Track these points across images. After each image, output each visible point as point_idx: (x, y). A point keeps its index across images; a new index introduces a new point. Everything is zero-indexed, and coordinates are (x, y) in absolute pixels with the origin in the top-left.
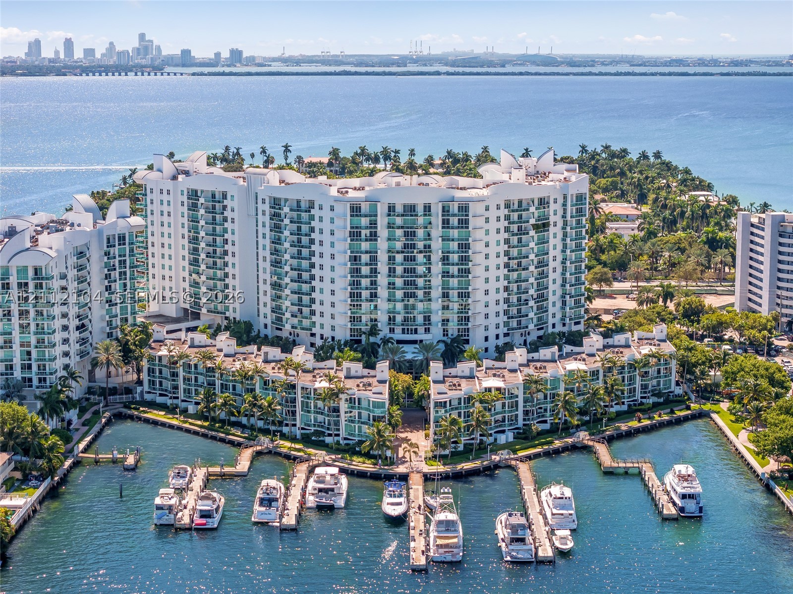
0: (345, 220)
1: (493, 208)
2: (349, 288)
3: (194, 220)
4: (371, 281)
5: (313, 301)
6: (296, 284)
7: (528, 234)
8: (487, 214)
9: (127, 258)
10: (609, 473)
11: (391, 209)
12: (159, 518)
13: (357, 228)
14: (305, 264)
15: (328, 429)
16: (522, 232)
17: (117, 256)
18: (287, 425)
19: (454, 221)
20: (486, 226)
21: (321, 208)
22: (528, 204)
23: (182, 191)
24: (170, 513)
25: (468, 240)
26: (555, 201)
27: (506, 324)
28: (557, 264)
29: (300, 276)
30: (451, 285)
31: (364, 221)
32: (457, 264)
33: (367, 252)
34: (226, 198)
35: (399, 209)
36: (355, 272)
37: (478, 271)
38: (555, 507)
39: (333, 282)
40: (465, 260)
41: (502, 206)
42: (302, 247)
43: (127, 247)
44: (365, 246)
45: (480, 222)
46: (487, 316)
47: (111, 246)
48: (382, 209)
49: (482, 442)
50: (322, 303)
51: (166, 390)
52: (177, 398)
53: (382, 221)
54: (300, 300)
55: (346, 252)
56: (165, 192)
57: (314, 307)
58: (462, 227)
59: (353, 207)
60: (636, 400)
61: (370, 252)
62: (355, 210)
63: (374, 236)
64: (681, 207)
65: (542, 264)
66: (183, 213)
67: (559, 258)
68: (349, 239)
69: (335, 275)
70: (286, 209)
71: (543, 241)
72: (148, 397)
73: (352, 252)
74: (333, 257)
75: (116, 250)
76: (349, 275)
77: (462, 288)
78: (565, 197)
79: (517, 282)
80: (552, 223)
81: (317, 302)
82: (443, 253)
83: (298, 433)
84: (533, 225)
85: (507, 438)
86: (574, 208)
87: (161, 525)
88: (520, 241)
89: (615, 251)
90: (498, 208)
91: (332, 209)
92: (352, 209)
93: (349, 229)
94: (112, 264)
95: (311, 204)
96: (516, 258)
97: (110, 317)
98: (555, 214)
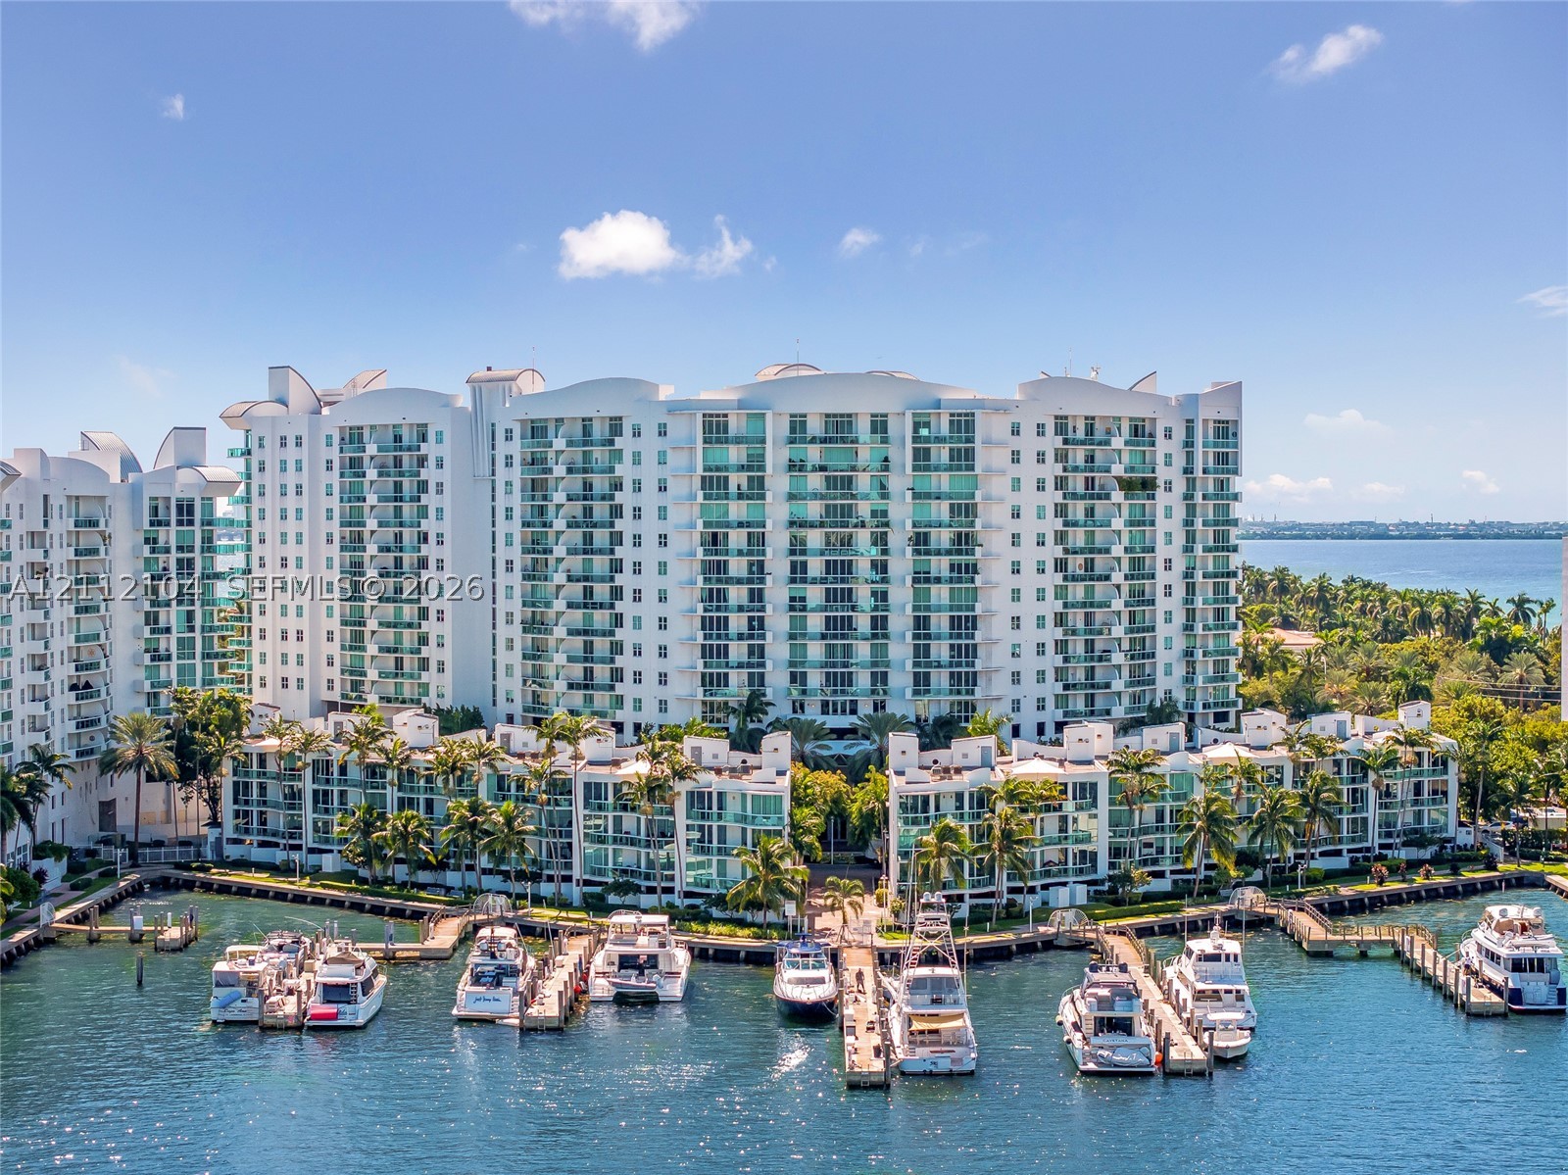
0: (692, 449)
1: (1028, 430)
2: (700, 607)
3: (354, 496)
4: (751, 591)
5: (617, 648)
6: (579, 613)
7: (1108, 497)
8: (1016, 443)
9: (197, 555)
10: (1322, 954)
11: (798, 426)
12: (224, 1006)
13: (718, 469)
14: (600, 564)
15: (647, 877)
16: (1094, 491)
17: (173, 550)
18: (550, 879)
19: (941, 454)
20: (1014, 471)
21: (637, 433)
22: (1108, 432)
23: (329, 437)
24: (250, 995)
25: (973, 496)
26: (1168, 435)
27: (1061, 701)
28: (1175, 577)
29: (588, 592)
30: (934, 601)
31: (735, 454)
32: (949, 552)
33: (740, 525)
34: (424, 439)
35: (815, 427)
36: (715, 570)
37: (994, 572)
38: (1203, 979)
39: (663, 598)
40: (964, 542)
41: (1050, 429)
42: (595, 526)
43: (197, 528)
44: (737, 510)
45: (1000, 458)
46: (1016, 678)
47: (160, 523)
48: (775, 429)
49: (1011, 903)
50: (638, 652)
51: (274, 834)
52: (298, 848)
53: (775, 456)
54: (589, 647)
55: (693, 526)
56: (291, 442)
57: (620, 661)
58: (959, 468)
59: (711, 422)
60: (1368, 850)
61: (749, 525)
62: (715, 429)
63: (756, 489)
64: (1421, 605)
65: (1139, 570)
66: (329, 486)
67: (1179, 566)
68: (700, 494)
69: (669, 582)
70: (559, 443)
71: (1141, 521)
72: (232, 852)
73: (706, 524)
74: (663, 541)
75: (170, 535)
76: (700, 578)
77: (959, 608)
78: (1190, 431)
79: (1084, 605)
80: (1160, 482)
81: (628, 649)
82: (914, 526)
83: (575, 892)
84: (1119, 479)
85: (1073, 896)
86: (1211, 450)
87: (228, 1023)
88: (1090, 512)
89: (1285, 668)
90: (1041, 430)
91: (662, 432)
92: (708, 427)
93: (700, 471)
94: (161, 565)
95: (616, 426)
96: (1082, 551)
97: (153, 685)
98: (1168, 464)
